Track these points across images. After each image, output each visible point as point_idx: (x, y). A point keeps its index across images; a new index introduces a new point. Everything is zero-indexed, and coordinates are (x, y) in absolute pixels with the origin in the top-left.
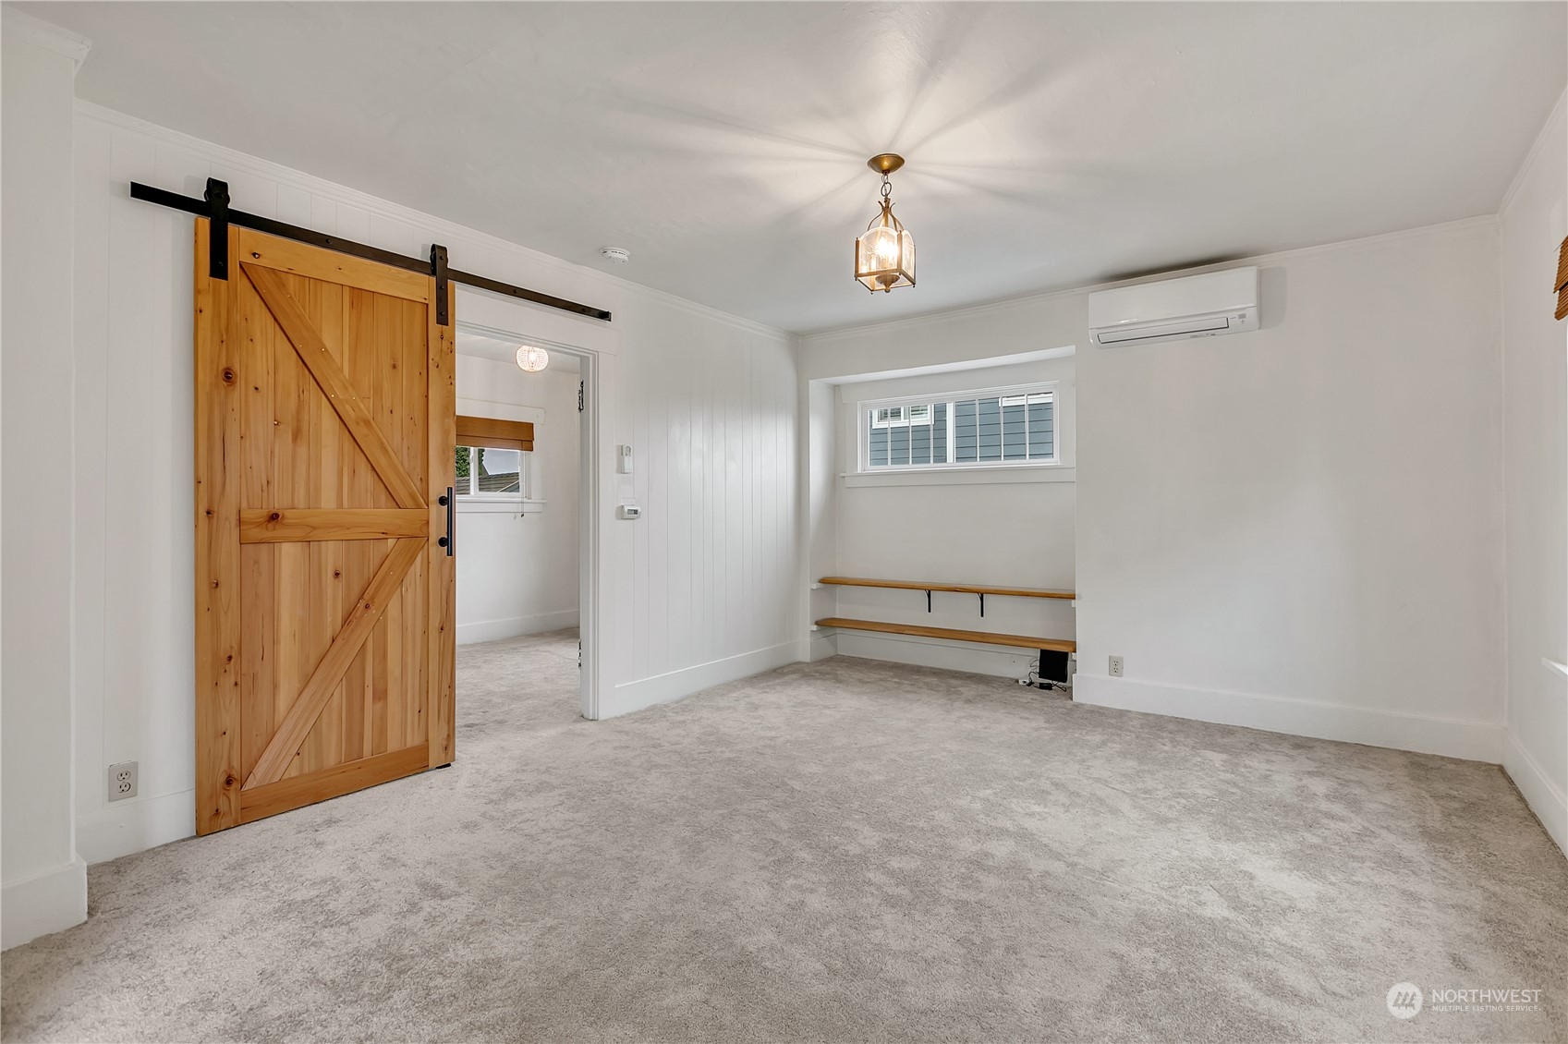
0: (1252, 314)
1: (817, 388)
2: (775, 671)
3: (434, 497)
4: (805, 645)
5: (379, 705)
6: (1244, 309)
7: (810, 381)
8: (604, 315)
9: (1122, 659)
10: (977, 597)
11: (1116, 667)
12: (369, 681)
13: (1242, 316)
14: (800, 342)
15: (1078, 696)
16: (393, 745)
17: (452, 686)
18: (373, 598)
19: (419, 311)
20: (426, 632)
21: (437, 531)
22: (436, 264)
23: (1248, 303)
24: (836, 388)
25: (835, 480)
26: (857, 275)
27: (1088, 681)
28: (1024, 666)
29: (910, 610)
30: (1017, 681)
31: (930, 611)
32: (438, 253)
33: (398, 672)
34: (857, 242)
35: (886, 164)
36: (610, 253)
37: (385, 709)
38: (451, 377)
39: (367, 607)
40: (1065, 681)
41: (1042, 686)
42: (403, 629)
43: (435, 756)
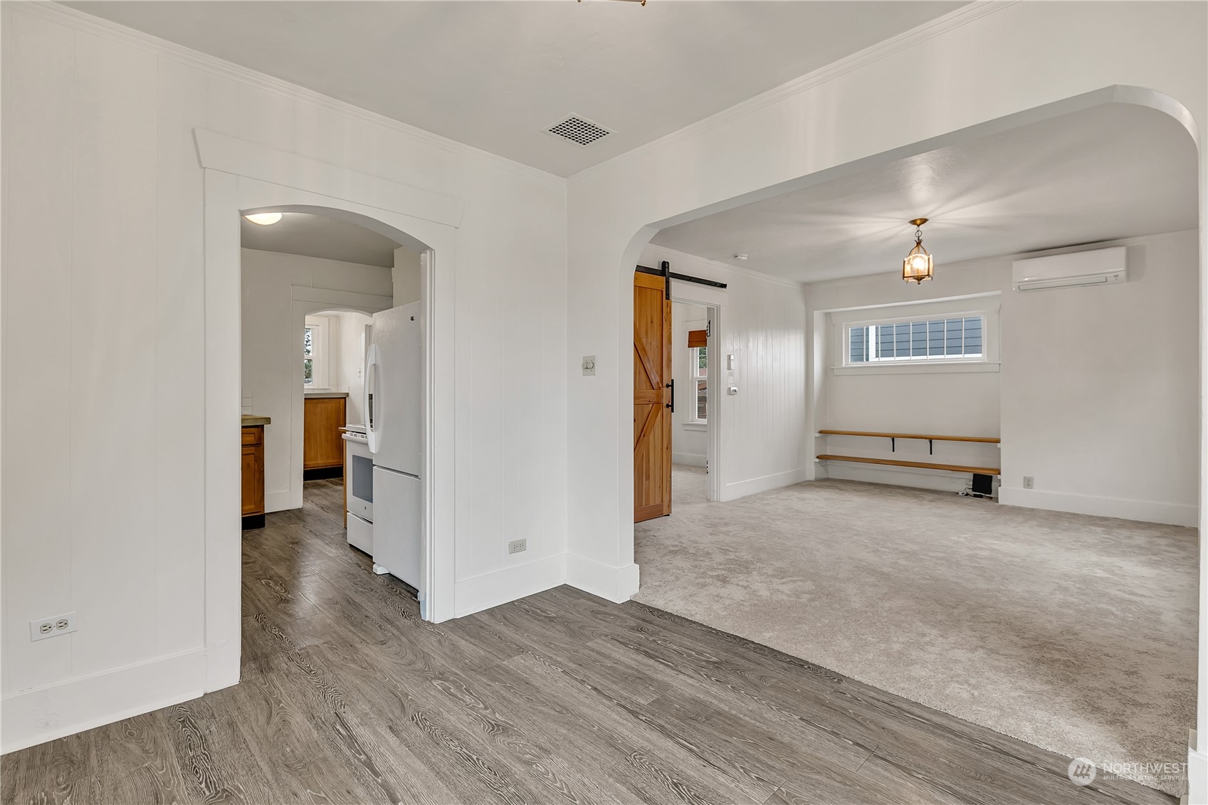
0: (1122, 275)
1: (818, 316)
2: (797, 484)
3: (665, 384)
4: (811, 470)
5: (647, 482)
6: (1117, 272)
7: (815, 312)
8: (724, 286)
9: (1032, 478)
10: (928, 441)
11: (1028, 483)
12: (644, 471)
13: (1116, 276)
14: (807, 288)
15: (1001, 501)
16: (652, 503)
17: (670, 477)
18: (646, 433)
19: (659, 293)
20: (662, 449)
21: (665, 401)
22: (664, 270)
23: (1121, 268)
24: (828, 315)
25: (828, 370)
26: (904, 277)
27: (1008, 490)
28: (963, 483)
29: (881, 450)
30: (958, 493)
31: (893, 451)
32: (665, 265)
33: (653, 467)
34: (904, 262)
35: (918, 222)
36: (739, 257)
37: (649, 484)
38: (670, 322)
39: (644, 436)
40: (990, 494)
41: (975, 496)
42: (655, 447)
43: (665, 512)
